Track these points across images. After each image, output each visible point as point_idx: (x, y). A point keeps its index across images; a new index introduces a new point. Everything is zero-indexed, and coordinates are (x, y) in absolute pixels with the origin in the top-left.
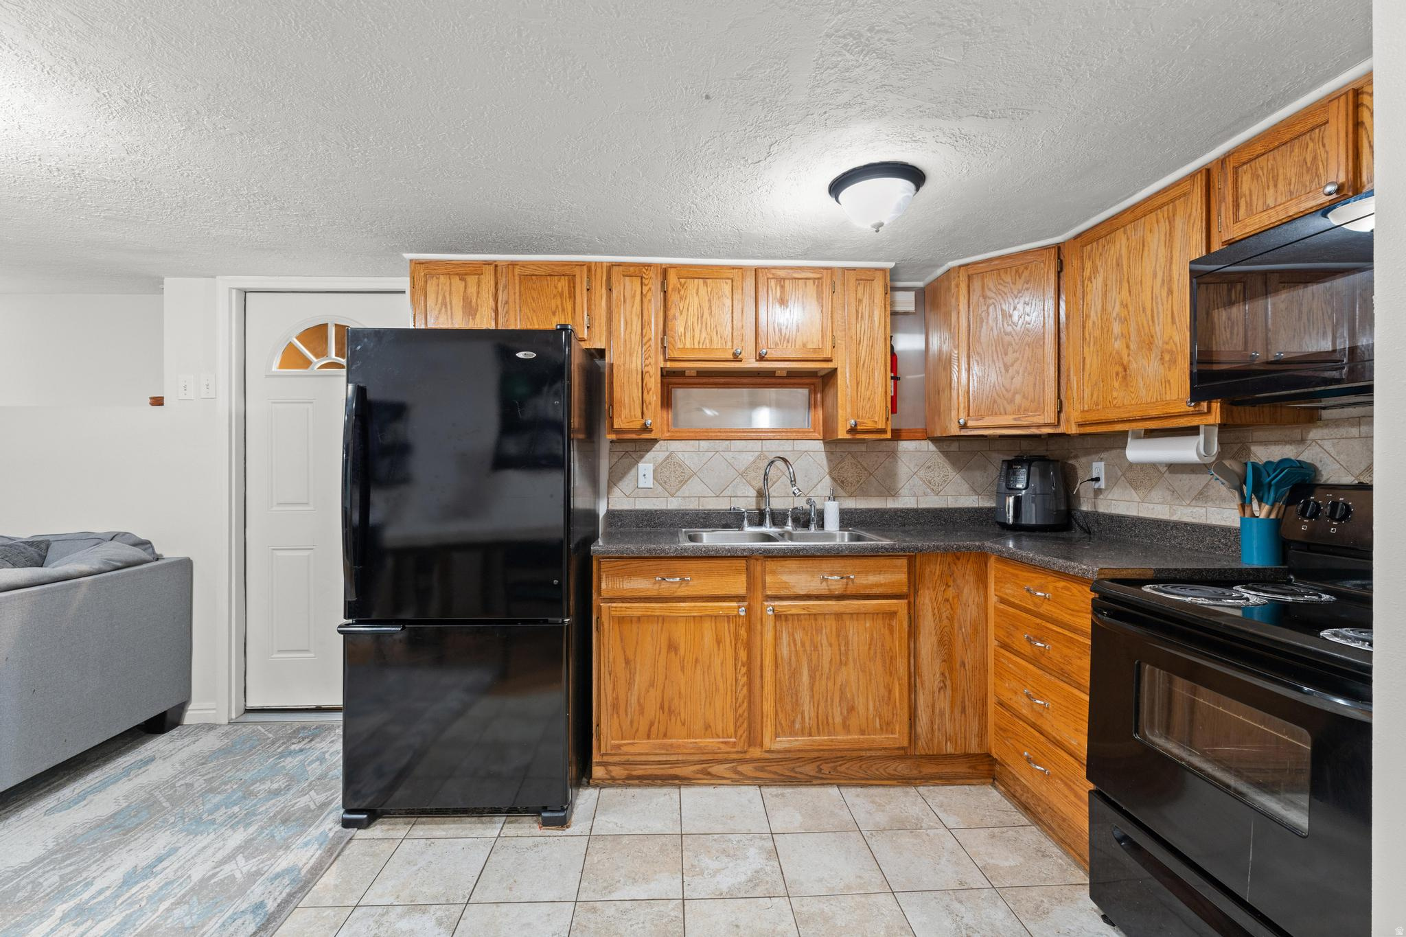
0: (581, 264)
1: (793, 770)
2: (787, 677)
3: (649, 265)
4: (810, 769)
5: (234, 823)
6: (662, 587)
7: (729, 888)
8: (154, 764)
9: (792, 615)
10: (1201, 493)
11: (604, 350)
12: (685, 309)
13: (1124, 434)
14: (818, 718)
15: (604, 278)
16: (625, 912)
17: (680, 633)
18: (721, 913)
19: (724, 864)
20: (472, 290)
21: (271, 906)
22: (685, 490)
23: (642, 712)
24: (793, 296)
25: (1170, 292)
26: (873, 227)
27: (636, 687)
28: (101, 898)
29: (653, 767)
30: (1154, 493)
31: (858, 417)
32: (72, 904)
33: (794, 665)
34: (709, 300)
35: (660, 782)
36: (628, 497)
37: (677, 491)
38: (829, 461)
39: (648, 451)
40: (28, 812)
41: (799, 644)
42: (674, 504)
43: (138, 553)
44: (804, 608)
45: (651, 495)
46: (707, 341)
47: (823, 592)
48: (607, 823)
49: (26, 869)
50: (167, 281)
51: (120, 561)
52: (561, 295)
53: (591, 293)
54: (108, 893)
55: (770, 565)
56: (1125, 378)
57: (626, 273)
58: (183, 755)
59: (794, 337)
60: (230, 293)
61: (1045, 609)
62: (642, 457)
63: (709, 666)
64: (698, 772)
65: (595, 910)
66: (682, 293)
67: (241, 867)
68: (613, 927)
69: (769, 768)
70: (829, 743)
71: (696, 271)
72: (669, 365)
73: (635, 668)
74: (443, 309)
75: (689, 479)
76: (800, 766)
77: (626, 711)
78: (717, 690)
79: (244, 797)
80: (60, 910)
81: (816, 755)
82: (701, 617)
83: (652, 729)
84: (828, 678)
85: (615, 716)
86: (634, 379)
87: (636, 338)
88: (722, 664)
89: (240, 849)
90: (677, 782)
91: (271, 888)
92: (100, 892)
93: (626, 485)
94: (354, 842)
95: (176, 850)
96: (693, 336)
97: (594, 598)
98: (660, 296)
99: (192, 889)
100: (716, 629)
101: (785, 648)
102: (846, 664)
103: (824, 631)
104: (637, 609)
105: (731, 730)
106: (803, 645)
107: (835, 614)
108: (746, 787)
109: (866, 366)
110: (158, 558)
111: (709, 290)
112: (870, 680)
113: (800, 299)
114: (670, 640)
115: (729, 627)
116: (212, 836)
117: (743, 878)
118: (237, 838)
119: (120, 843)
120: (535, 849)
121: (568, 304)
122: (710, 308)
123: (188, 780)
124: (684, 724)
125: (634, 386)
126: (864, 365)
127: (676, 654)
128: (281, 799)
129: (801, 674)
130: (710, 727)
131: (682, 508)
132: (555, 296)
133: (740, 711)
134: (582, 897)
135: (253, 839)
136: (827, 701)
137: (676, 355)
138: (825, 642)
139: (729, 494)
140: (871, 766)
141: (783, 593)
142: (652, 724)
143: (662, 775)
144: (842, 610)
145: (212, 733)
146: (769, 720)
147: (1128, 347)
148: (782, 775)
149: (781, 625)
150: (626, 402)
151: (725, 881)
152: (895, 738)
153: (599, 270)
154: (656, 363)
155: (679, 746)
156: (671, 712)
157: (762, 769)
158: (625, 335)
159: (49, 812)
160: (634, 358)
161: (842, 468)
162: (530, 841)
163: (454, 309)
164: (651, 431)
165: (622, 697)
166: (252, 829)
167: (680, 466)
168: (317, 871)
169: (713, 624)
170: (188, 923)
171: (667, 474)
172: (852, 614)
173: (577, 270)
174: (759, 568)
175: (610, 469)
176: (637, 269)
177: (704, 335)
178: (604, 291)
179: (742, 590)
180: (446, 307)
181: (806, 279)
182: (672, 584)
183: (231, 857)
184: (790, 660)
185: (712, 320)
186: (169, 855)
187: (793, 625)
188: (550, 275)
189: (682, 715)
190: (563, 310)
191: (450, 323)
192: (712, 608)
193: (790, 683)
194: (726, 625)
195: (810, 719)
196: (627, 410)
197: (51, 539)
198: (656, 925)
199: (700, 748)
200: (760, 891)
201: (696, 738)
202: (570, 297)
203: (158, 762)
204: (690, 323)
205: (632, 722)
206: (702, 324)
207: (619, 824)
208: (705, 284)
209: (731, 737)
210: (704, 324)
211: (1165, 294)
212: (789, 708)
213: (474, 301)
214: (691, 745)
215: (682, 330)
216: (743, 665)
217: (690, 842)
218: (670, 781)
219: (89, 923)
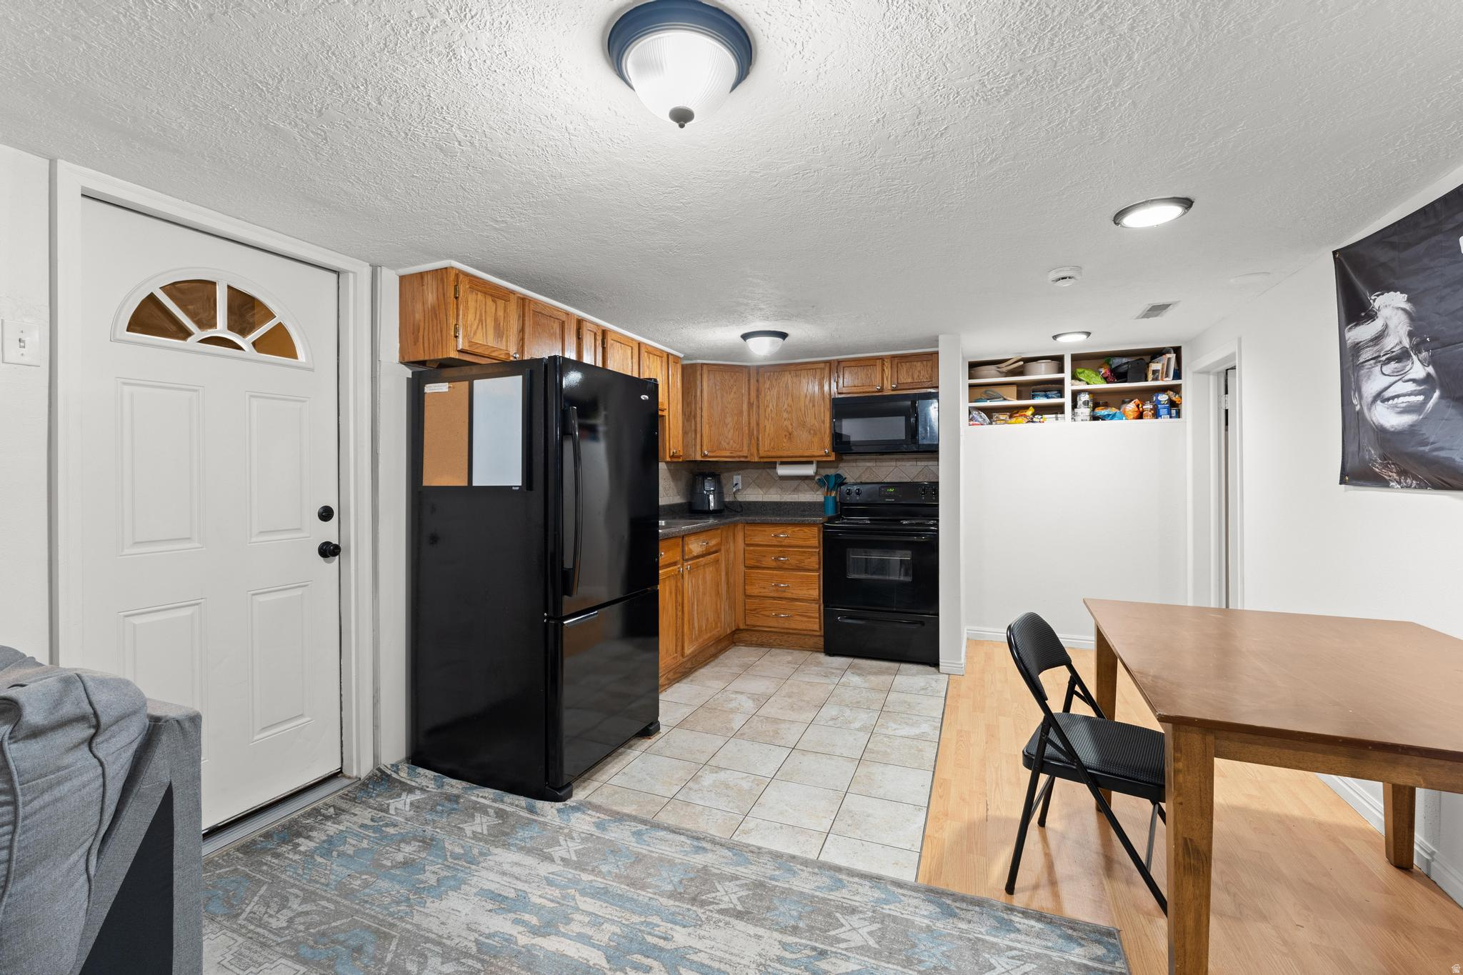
2: (691, 608)
10: (796, 489)
13: (775, 463)
14: (699, 629)
20: (501, 313)
25: (814, 406)
30: (771, 490)
33: (693, 600)
44: (695, 564)
47: (701, 553)
56: (790, 438)
61: (786, 542)
70: (701, 642)
74: (480, 326)
103: (700, 577)
129: (694, 605)
138: (701, 583)
141: (690, 556)
146: (686, 637)
147: (792, 425)
163: (487, 326)
173: (568, 317)
180: (482, 324)
184: (692, 597)
188: (550, 316)
191: (485, 341)
193: (692, 611)
195: (697, 631)
202: (560, 338)
211: (811, 405)
213: (502, 324)
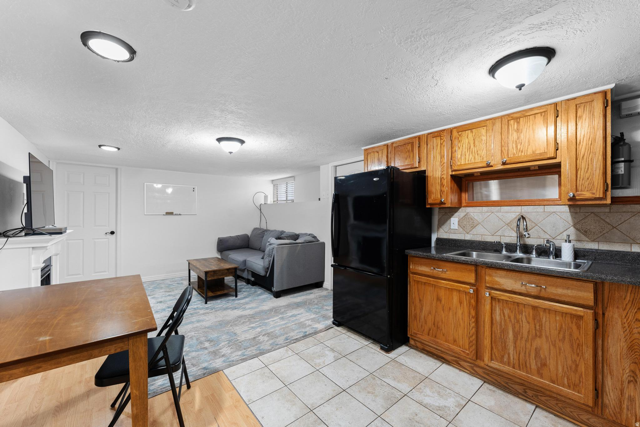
0: (415, 137)
1: (507, 383)
2: (499, 331)
3: (444, 130)
4: (519, 389)
5: (316, 313)
6: (434, 272)
7: (427, 403)
8: (312, 294)
9: (503, 300)
11: (425, 170)
12: (461, 147)
14: (519, 360)
15: (426, 141)
16: (382, 385)
17: (442, 293)
18: (415, 407)
19: (434, 396)
20: (380, 155)
21: (307, 333)
22: (474, 231)
23: (426, 323)
24: (526, 126)
26: (517, 87)
27: (423, 312)
28: (286, 317)
29: (434, 349)
31: (577, 191)
32: (282, 316)
33: (503, 327)
34: (474, 139)
35: (436, 357)
36: (446, 233)
37: (470, 231)
38: (573, 218)
39: (456, 212)
40: (288, 296)
41: (507, 316)
42: (468, 237)
43: (313, 239)
44: (509, 297)
45: (457, 232)
46: (473, 159)
47: (523, 292)
48: (403, 359)
49: (281, 307)
50: (321, 167)
51: (308, 241)
52: (409, 151)
53: (420, 148)
54: (288, 317)
55: (489, 271)
57: (433, 136)
58: (317, 294)
59: (526, 149)
60: (332, 167)
62: (453, 215)
63: (456, 313)
64: (454, 361)
65: (374, 379)
66: (460, 139)
67: (309, 322)
68: (375, 386)
69: (492, 376)
70: (527, 378)
71: (466, 127)
72: (454, 173)
73: (423, 304)
75: (476, 226)
76: (511, 384)
77: (420, 320)
78: (460, 325)
79: (321, 308)
80: (281, 316)
81: (522, 382)
82: (452, 289)
83: (430, 332)
84: (526, 341)
85: (415, 321)
86: (437, 182)
87: (438, 163)
88: (462, 314)
89: (312, 319)
90: (443, 360)
91: (310, 330)
92: (287, 316)
93: (445, 227)
94: (333, 329)
95: (302, 314)
96: (465, 158)
97: (408, 271)
98: (450, 142)
99: (299, 323)
100: (459, 296)
101: (498, 316)
102: (540, 337)
103: (524, 314)
104: (424, 279)
105: (467, 347)
106: (509, 317)
107: (532, 306)
108: (477, 379)
109: (585, 157)
110: (318, 241)
111: (474, 134)
112: (560, 353)
113: (531, 127)
114: (437, 295)
115: (466, 297)
116: (310, 314)
117: (437, 404)
118: (313, 316)
119: (296, 308)
120: (373, 354)
121: (411, 154)
122: (474, 143)
123: (314, 300)
124: (444, 335)
125: (437, 184)
126: (583, 157)
127: (440, 303)
128: (327, 312)
129: (508, 333)
130: (456, 341)
131: (473, 239)
132: (407, 152)
133: (471, 339)
134: (374, 374)
135: (315, 318)
136: (525, 353)
137: (456, 168)
138: (524, 320)
139: (500, 235)
140: (566, 407)
141: (495, 287)
142: (430, 330)
143: (437, 355)
144: (537, 305)
145: (326, 291)
146: (487, 350)
148: (500, 383)
149: (496, 303)
150: (434, 191)
151: (427, 400)
152: (580, 397)
153: (423, 137)
154: (447, 173)
155: (441, 344)
156: (438, 328)
157: (488, 374)
158: (433, 162)
159: (291, 297)
160: (437, 172)
161: (585, 222)
162: (373, 351)
164: (445, 204)
165: (418, 314)
166: (317, 316)
167: (472, 219)
168: (321, 331)
169: (458, 294)
170: (293, 329)
171: (465, 223)
172: (545, 309)
173: (414, 140)
174: (483, 272)
175: (438, 220)
176: (439, 133)
177: (471, 156)
178: (425, 146)
179: (473, 281)
180: (373, 163)
181: (535, 114)
182: (438, 271)
183: (308, 320)
184: (501, 323)
185: (475, 149)
186: (300, 314)
187: (503, 305)
188: (405, 144)
189: (443, 330)
190: (409, 157)
192: (457, 286)
193: (501, 335)
194: (464, 296)
195: (514, 359)
196: (434, 195)
197: (300, 234)
198: (388, 395)
199: (450, 349)
200: (439, 412)
201: (449, 344)
202: (412, 151)
203: (313, 294)
204: (463, 152)
205: (422, 326)
206: (470, 152)
207: (406, 362)
208: (472, 132)
209: (467, 350)
210: (471, 151)
212: (500, 348)
213: (381, 159)
214: (447, 346)
215: (459, 156)
216: (473, 317)
217: (427, 381)
218: (440, 359)
219: (282, 321)
